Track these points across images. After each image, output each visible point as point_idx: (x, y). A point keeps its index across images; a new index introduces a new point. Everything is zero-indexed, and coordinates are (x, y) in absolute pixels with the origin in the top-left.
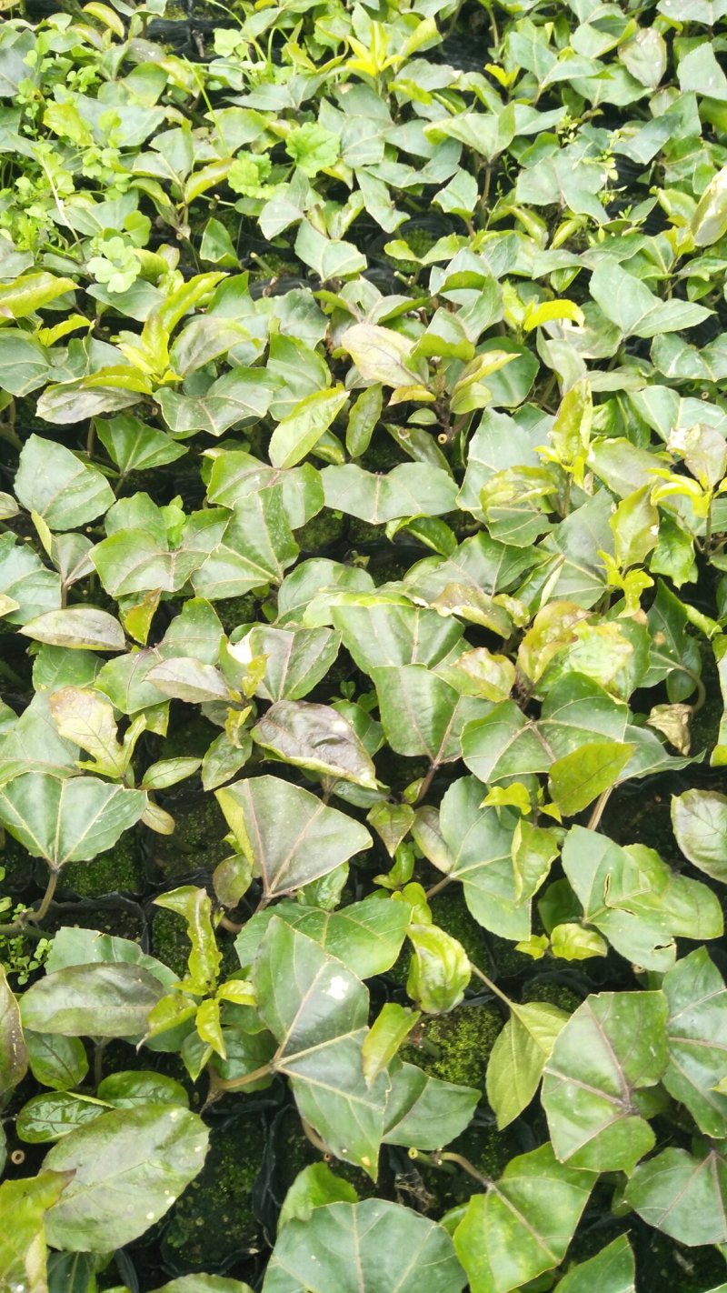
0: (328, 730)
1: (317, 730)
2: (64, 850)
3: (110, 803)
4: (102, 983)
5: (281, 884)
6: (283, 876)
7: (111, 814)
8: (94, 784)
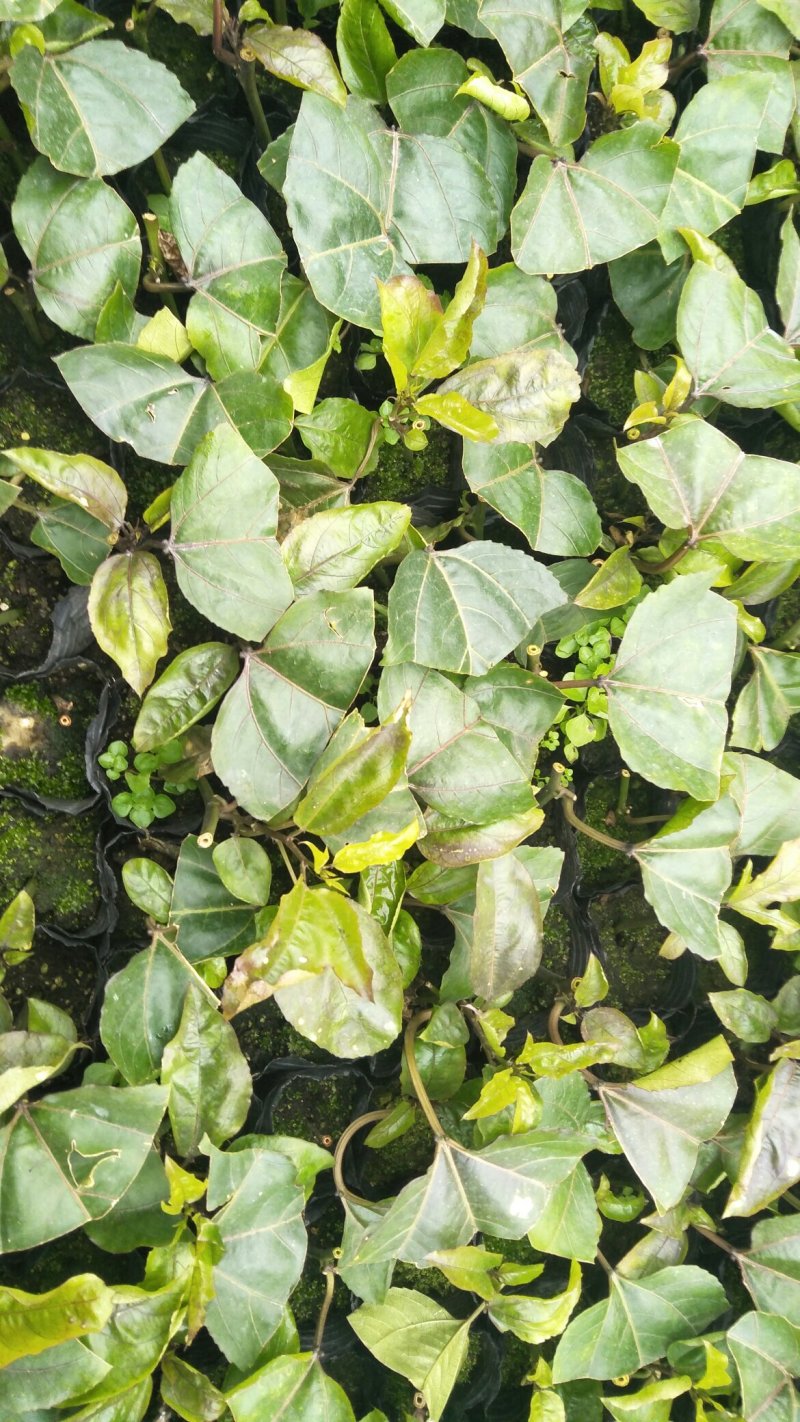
0: (787, 1153)
1: (788, 1138)
2: (654, 859)
3: (702, 902)
4: (519, 932)
5: (615, 1105)
6: (623, 1106)
7: (692, 909)
8: (724, 882)
